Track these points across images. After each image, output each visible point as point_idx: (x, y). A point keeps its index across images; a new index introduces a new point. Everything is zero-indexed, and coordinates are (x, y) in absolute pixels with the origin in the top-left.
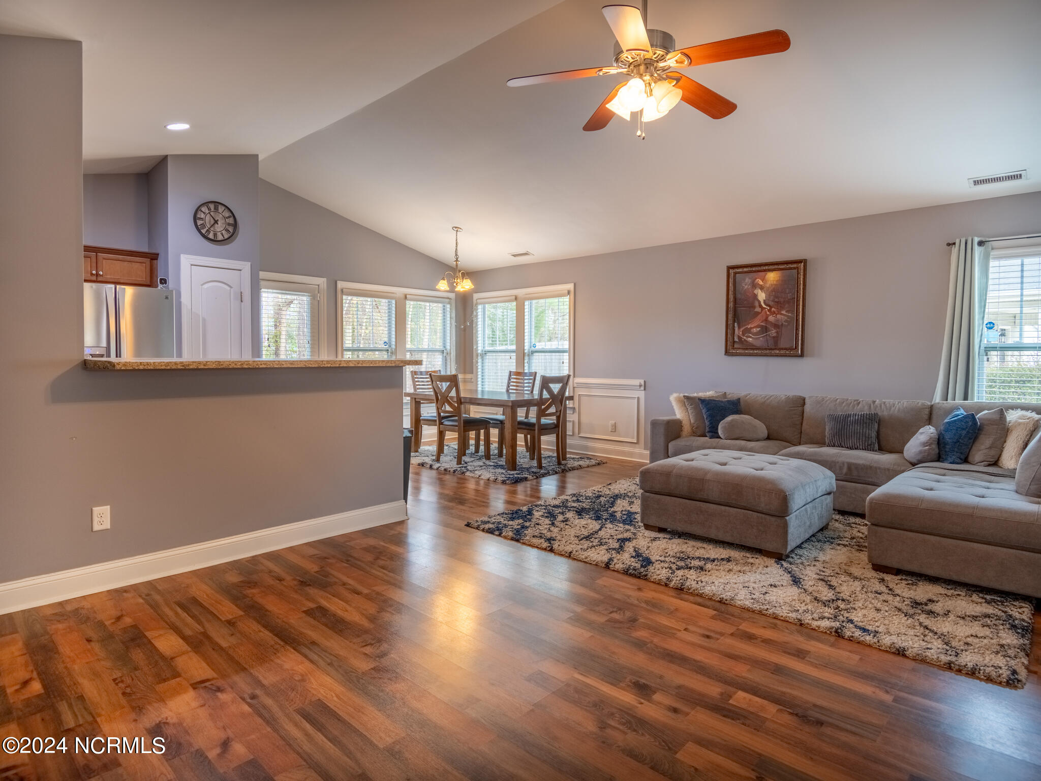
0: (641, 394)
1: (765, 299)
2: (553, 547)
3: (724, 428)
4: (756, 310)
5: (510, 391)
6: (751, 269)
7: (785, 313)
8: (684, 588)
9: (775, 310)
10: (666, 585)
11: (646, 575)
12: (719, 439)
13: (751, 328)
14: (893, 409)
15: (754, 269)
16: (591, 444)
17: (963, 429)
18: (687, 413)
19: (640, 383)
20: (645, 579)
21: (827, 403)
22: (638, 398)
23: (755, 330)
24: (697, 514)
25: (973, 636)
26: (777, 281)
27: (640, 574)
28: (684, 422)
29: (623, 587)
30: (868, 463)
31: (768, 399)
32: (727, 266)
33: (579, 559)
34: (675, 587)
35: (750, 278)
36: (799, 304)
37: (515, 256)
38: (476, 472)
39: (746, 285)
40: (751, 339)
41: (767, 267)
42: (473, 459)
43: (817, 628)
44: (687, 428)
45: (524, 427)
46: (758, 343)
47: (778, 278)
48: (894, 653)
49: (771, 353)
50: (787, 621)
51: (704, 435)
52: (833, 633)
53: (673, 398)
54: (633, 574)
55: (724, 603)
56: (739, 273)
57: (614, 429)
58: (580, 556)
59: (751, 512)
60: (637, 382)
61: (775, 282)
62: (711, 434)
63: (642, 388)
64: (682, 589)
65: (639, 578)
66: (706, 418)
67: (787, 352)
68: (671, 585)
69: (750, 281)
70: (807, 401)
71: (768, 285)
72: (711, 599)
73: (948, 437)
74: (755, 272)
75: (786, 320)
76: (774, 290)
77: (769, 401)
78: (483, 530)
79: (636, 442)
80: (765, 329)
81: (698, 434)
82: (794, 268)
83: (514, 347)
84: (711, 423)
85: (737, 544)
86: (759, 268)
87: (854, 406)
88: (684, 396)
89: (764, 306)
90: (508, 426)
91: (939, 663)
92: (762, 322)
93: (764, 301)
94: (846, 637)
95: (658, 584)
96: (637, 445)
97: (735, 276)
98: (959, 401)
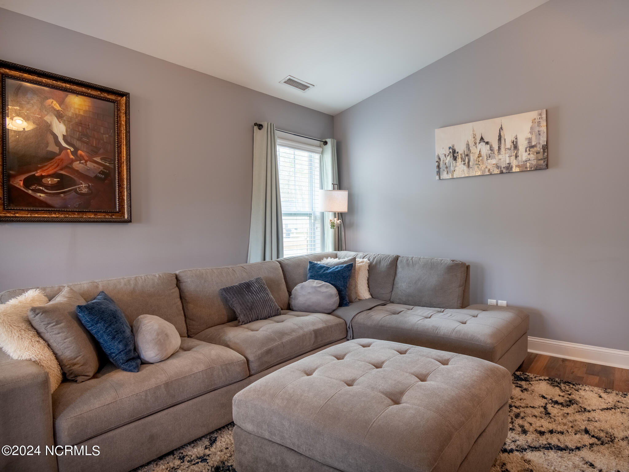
1: (65, 134)
4: (49, 149)
6: (41, 80)
7: (100, 161)
9: (83, 154)
13: (41, 177)
15: (45, 81)
23: (49, 181)
26: (85, 111)
36: (122, 152)
40: (42, 195)
41: (67, 85)
46: (57, 203)
47: (87, 108)
49: (82, 217)
61: (81, 113)
67: (107, 217)
70: (183, 278)
71: (70, 114)
74: (46, 85)
75: (101, 171)
76: (80, 124)
80: (65, 182)
82: (113, 101)
86: (55, 83)
89: (64, 145)
92: (61, 169)
93: (65, 137)
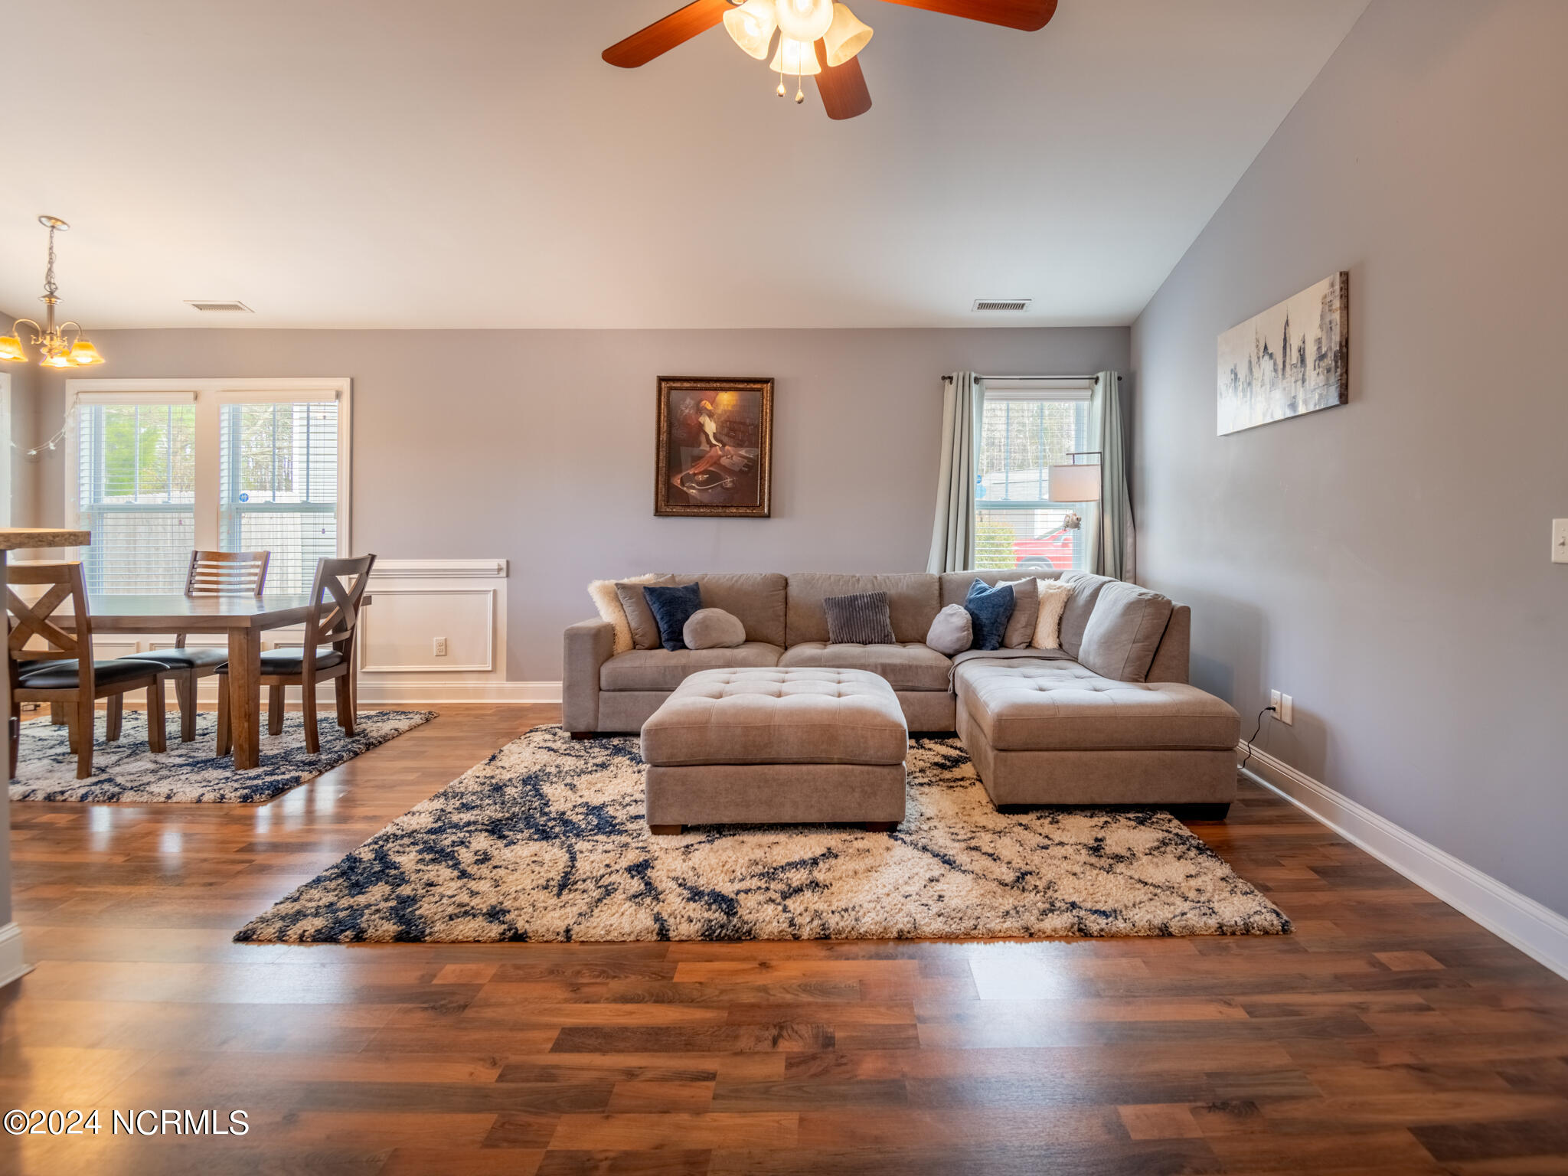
0: (501, 584)
1: (715, 431)
2: (516, 929)
3: (695, 632)
4: (701, 448)
5: (195, 594)
6: (695, 385)
8: (830, 934)
9: (730, 448)
10: (796, 938)
11: (749, 932)
12: (687, 651)
13: (695, 474)
14: (900, 585)
15: (699, 385)
16: (390, 683)
17: (1000, 606)
18: (622, 613)
19: (499, 565)
20: (751, 939)
21: (820, 582)
22: (495, 592)
23: (700, 478)
24: (759, 787)
25: (1191, 876)
26: (734, 406)
27: (737, 931)
28: (617, 628)
29: (736, 972)
30: (907, 662)
31: (737, 581)
32: (658, 377)
33: (593, 940)
34: (812, 937)
35: (692, 399)
36: (765, 442)
37: (200, 307)
38: (153, 788)
39: (686, 408)
41: (718, 385)
42: (115, 758)
43: (1053, 933)
44: (623, 639)
45: (270, 669)
46: (705, 498)
47: (735, 402)
48: (1158, 936)
49: (724, 512)
50: (1010, 937)
51: (661, 647)
52: (1077, 933)
53: (595, 589)
54: (724, 937)
55: (907, 938)
56: (676, 389)
57: (444, 650)
58: (593, 932)
59: (850, 767)
60: (493, 564)
61: (730, 408)
62: (671, 643)
63: (503, 574)
64: (827, 937)
65: (739, 939)
66: (662, 618)
67: (747, 512)
68: (805, 936)
69: (692, 402)
70: (790, 581)
71: (719, 411)
72: (882, 939)
73: (984, 616)
74: (701, 389)
77: (739, 583)
78: (301, 940)
79: (490, 669)
80: (714, 477)
81: (646, 646)
82: (758, 390)
83: (188, 497)
84: (670, 626)
85: (827, 824)
86: (707, 385)
87: (853, 584)
88: (617, 585)
89: (714, 442)
90: (235, 670)
91: (1210, 931)
92: (710, 466)
93: (715, 435)
94: (1095, 934)
95: (779, 940)
96: (492, 675)
97: (669, 394)
98: (959, 571)
